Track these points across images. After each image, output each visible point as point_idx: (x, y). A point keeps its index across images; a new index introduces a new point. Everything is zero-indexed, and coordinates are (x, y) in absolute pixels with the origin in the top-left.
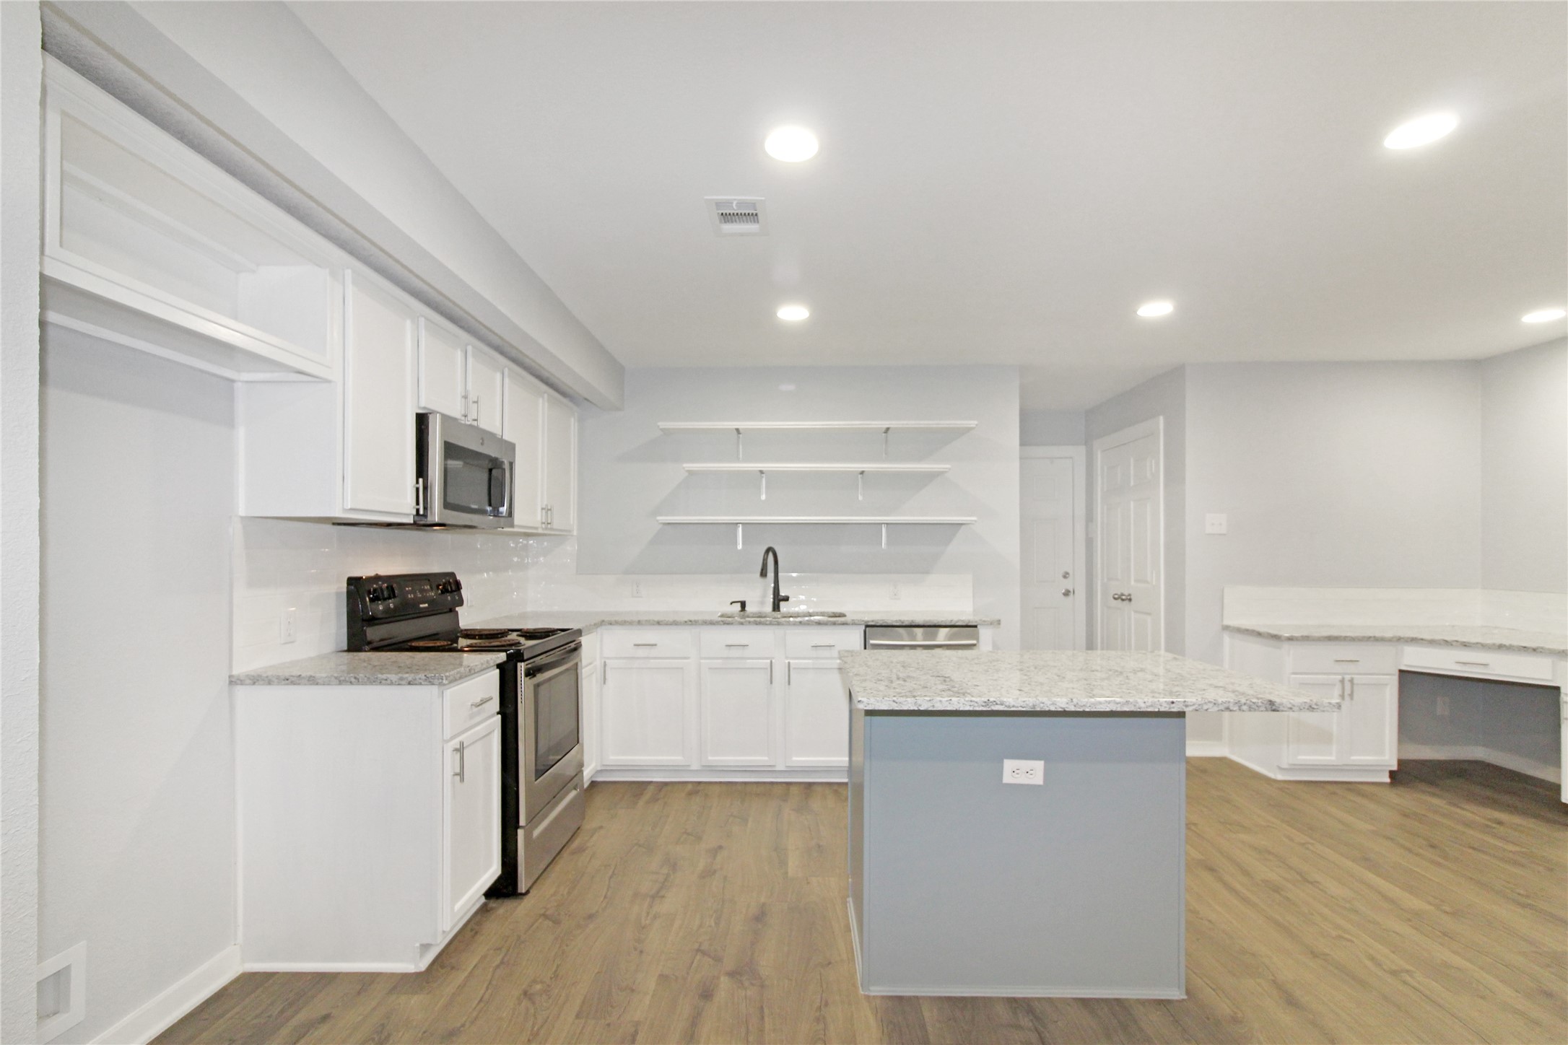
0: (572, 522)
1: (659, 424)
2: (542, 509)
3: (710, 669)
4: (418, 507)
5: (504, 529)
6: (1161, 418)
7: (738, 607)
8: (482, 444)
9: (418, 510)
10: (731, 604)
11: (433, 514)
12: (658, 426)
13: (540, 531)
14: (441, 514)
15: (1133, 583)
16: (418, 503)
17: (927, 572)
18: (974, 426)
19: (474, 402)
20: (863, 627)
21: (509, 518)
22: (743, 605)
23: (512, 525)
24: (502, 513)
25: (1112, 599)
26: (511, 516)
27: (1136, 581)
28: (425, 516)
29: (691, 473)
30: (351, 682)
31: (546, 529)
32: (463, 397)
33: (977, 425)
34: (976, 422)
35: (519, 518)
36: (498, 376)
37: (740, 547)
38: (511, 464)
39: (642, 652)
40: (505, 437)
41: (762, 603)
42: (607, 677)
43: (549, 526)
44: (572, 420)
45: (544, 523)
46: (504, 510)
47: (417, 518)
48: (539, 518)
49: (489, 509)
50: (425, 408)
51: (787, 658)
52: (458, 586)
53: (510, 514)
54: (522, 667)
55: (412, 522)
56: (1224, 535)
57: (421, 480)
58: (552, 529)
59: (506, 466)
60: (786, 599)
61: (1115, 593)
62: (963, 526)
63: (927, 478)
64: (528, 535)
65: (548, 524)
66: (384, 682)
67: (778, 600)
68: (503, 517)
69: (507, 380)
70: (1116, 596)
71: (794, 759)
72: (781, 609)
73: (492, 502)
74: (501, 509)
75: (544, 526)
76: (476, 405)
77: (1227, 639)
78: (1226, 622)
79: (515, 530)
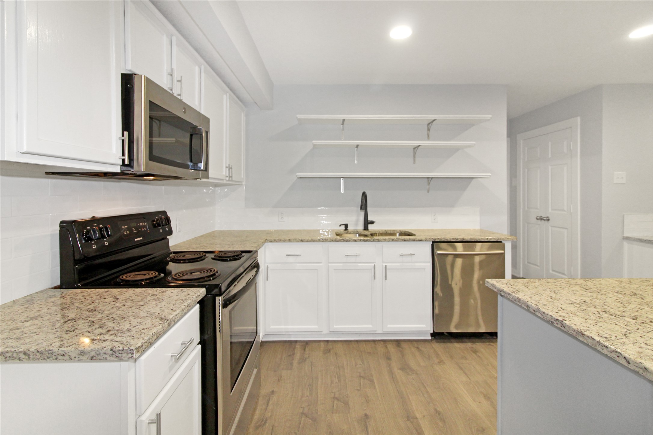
0: (242, 177)
1: (297, 116)
2: (226, 167)
3: (334, 269)
4: (123, 158)
5: (202, 180)
6: (579, 119)
7: (343, 227)
8: (185, 112)
9: (123, 160)
10: (340, 226)
11: (139, 165)
12: (297, 118)
13: (225, 182)
14: (146, 165)
15: (550, 211)
16: (123, 154)
17: (453, 206)
18: (489, 118)
19: (178, 81)
20: (431, 243)
21: (206, 172)
22: (346, 226)
23: (207, 177)
24: (200, 168)
25: (535, 219)
26: (207, 171)
27: (552, 209)
28: (130, 165)
29: (315, 147)
30: (19, 359)
31: (229, 180)
32: (169, 74)
33: (491, 118)
34: (490, 116)
35: (212, 172)
36: (197, 69)
37: (342, 191)
38: (207, 133)
39: (291, 259)
40: (202, 112)
41: (357, 224)
42: (268, 276)
43: (231, 178)
44: (243, 114)
45: (228, 177)
46: (202, 165)
47: (124, 168)
48: (224, 173)
49: (190, 164)
50: (130, 70)
51: (383, 262)
52: (168, 220)
53: (206, 169)
54: (219, 300)
55: (119, 171)
56: (625, 184)
57: (126, 133)
58: (232, 181)
59: (204, 134)
60: (372, 222)
61: (537, 216)
62: (474, 180)
63: (453, 150)
64: (216, 185)
65: (230, 177)
66: (60, 357)
67: (367, 223)
68: (202, 170)
69: (203, 75)
70: (538, 218)
71: (389, 326)
72: (369, 228)
73: (193, 159)
74: (199, 165)
75: (227, 179)
76: (179, 83)
77: (626, 244)
78: (626, 234)
79: (210, 180)
